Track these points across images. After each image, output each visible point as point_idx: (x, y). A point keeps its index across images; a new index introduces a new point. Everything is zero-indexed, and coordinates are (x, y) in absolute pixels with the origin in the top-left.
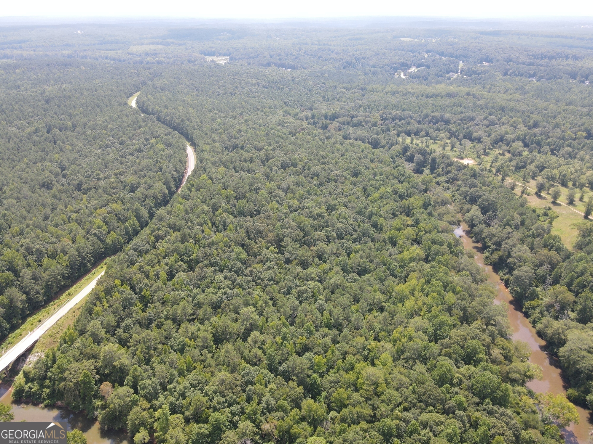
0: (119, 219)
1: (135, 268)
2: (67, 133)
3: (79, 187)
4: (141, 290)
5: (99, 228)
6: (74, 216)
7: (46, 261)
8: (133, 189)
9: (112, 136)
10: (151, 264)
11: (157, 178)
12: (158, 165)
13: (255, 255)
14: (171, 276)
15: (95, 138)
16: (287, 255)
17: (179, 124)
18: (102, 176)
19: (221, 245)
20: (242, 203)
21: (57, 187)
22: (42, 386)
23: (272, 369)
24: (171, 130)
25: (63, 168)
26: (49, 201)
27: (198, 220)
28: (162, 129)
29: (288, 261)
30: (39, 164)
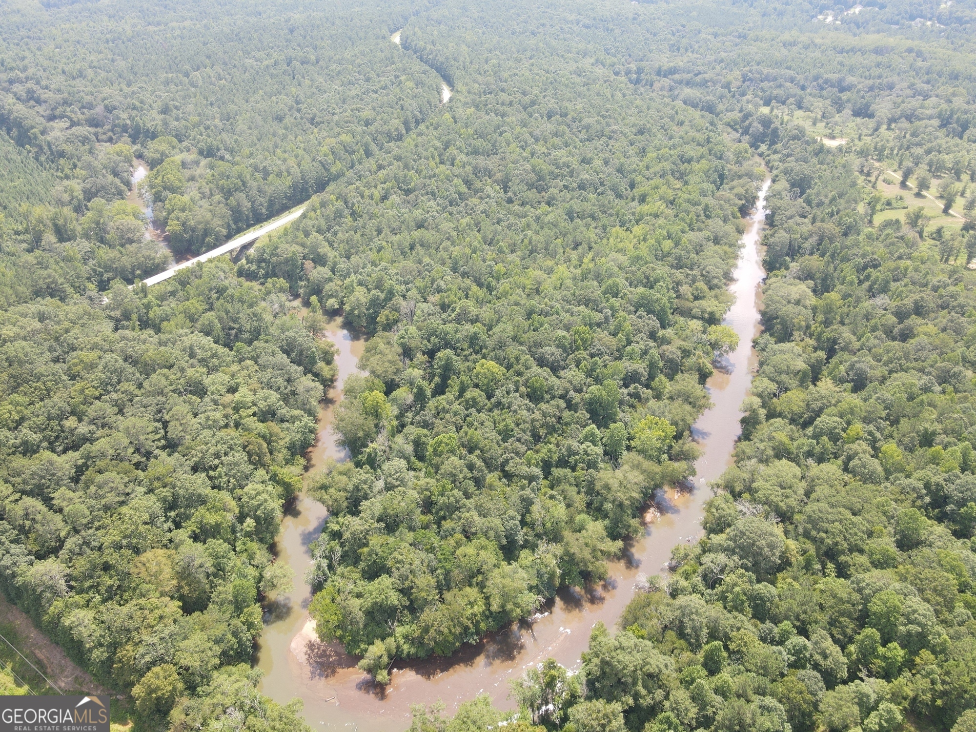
0: (347, 151)
1: (351, 187)
2: (310, 67)
3: (312, 121)
4: (353, 204)
5: (325, 155)
6: (302, 145)
7: (270, 178)
8: (367, 123)
9: (359, 72)
10: (368, 186)
11: (396, 115)
12: (401, 102)
13: (476, 192)
14: (384, 198)
15: (339, 73)
16: (510, 194)
17: (442, 63)
18: (337, 111)
19: (441, 177)
20: (479, 142)
21: (288, 120)
22: (259, 267)
23: (455, 270)
24: (428, 68)
25: (297, 103)
26: (281, 132)
27: (425, 154)
28: (417, 66)
29: (510, 201)
30: (274, 98)
